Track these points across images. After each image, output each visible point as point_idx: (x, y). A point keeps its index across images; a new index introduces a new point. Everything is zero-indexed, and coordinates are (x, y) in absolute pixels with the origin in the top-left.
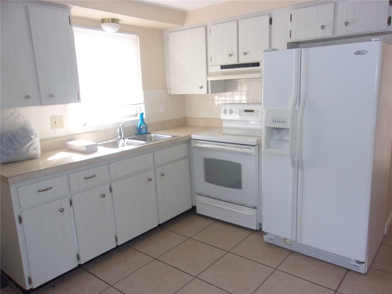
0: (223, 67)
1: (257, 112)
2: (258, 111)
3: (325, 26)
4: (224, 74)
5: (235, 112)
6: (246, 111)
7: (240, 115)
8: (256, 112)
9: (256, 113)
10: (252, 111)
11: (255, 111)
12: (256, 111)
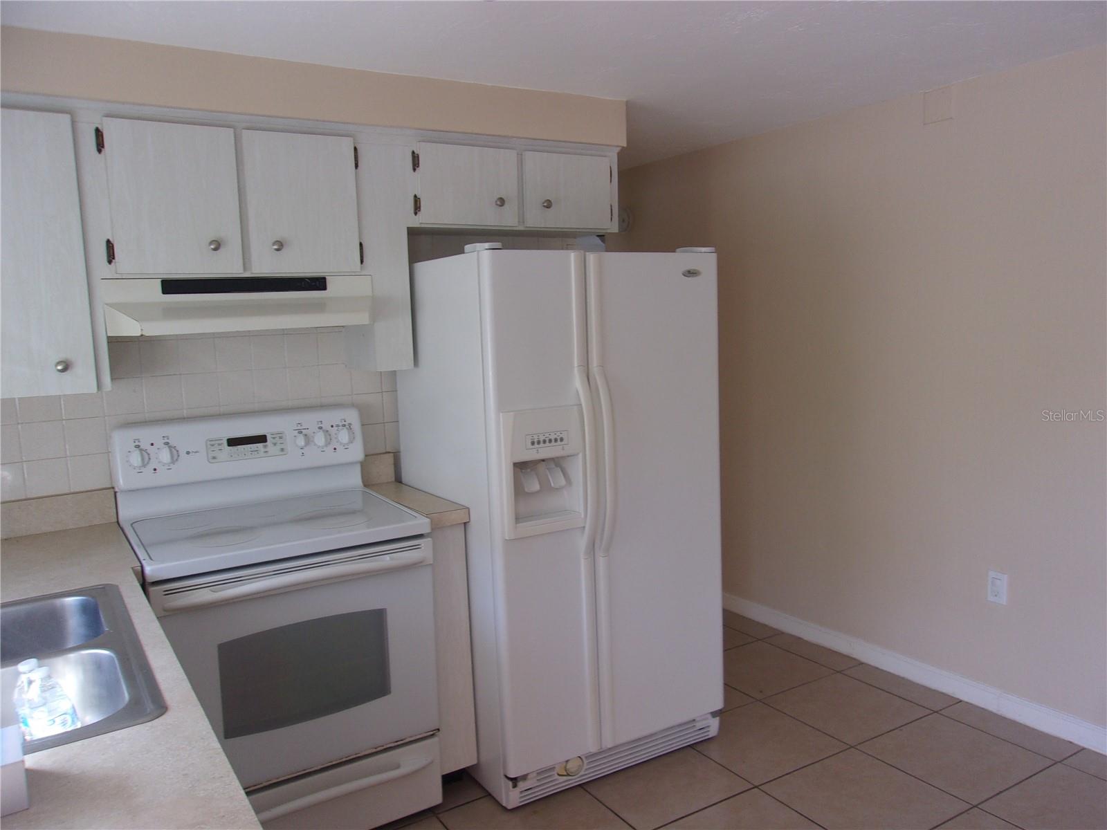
0: (171, 286)
1: (278, 439)
2: (281, 436)
3: (505, 199)
4: (170, 313)
5: (188, 453)
6: (233, 442)
7: (214, 458)
8: (274, 441)
9: (275, 444)
10: (262, 439)
11: (269, 438)
12: (274, 438)
